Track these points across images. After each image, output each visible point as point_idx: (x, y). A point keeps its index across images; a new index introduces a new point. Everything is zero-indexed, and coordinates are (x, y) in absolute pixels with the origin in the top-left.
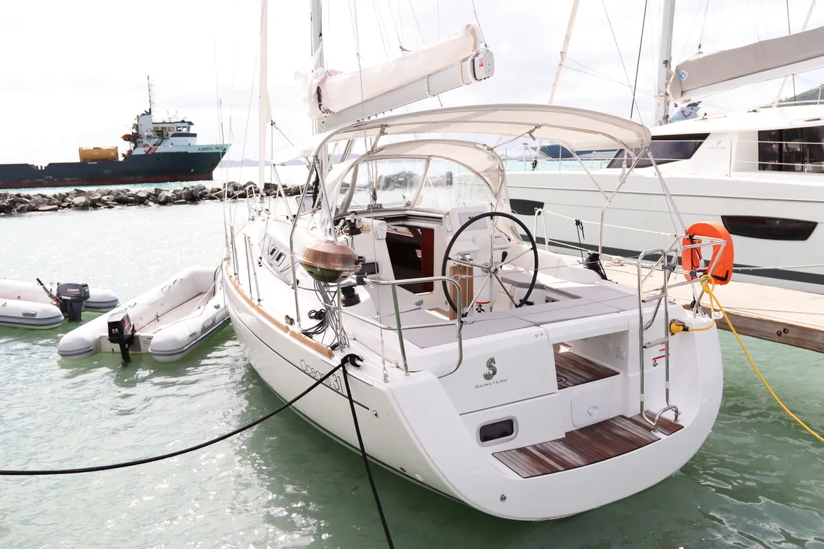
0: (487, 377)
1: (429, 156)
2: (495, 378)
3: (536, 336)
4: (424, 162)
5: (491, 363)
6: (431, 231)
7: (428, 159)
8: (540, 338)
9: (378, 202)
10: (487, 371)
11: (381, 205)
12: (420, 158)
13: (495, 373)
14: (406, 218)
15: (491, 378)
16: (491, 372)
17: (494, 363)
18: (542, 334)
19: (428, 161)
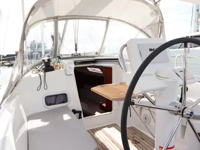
1: (108, 18)
4: (105, 22)
6: (110, 69)
7: (107, 20)
9: (78, 52)
11: (80, 54)
12: (102, 19)
14: (95, 61)
19: (108, 22)
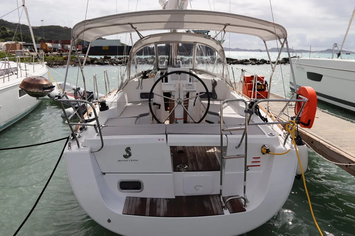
0: (125, 156)
1: (195, 42)
2: (130, 158)
3: (159, 140)
5: (128, 150)
8: (161, 142)
10: (125, 153)
12: (189, 43)
13: (130, 155)
15: (128, 158)
16: (128, 154)
17: (130, 150)
18: (163, 140)
